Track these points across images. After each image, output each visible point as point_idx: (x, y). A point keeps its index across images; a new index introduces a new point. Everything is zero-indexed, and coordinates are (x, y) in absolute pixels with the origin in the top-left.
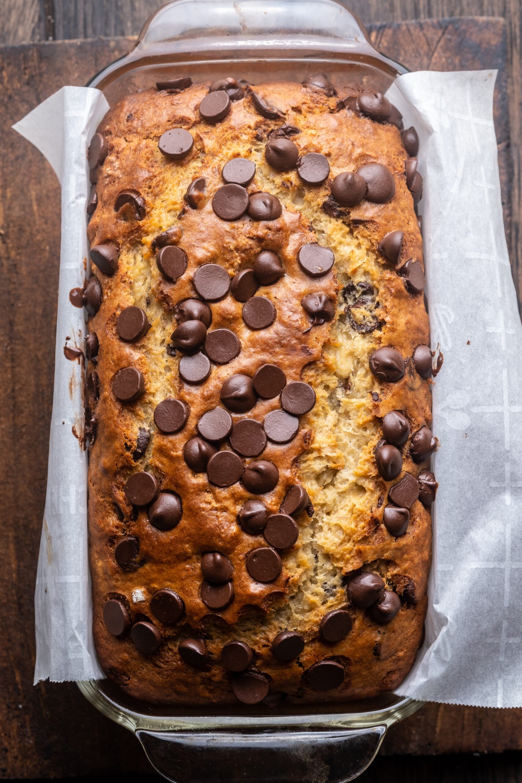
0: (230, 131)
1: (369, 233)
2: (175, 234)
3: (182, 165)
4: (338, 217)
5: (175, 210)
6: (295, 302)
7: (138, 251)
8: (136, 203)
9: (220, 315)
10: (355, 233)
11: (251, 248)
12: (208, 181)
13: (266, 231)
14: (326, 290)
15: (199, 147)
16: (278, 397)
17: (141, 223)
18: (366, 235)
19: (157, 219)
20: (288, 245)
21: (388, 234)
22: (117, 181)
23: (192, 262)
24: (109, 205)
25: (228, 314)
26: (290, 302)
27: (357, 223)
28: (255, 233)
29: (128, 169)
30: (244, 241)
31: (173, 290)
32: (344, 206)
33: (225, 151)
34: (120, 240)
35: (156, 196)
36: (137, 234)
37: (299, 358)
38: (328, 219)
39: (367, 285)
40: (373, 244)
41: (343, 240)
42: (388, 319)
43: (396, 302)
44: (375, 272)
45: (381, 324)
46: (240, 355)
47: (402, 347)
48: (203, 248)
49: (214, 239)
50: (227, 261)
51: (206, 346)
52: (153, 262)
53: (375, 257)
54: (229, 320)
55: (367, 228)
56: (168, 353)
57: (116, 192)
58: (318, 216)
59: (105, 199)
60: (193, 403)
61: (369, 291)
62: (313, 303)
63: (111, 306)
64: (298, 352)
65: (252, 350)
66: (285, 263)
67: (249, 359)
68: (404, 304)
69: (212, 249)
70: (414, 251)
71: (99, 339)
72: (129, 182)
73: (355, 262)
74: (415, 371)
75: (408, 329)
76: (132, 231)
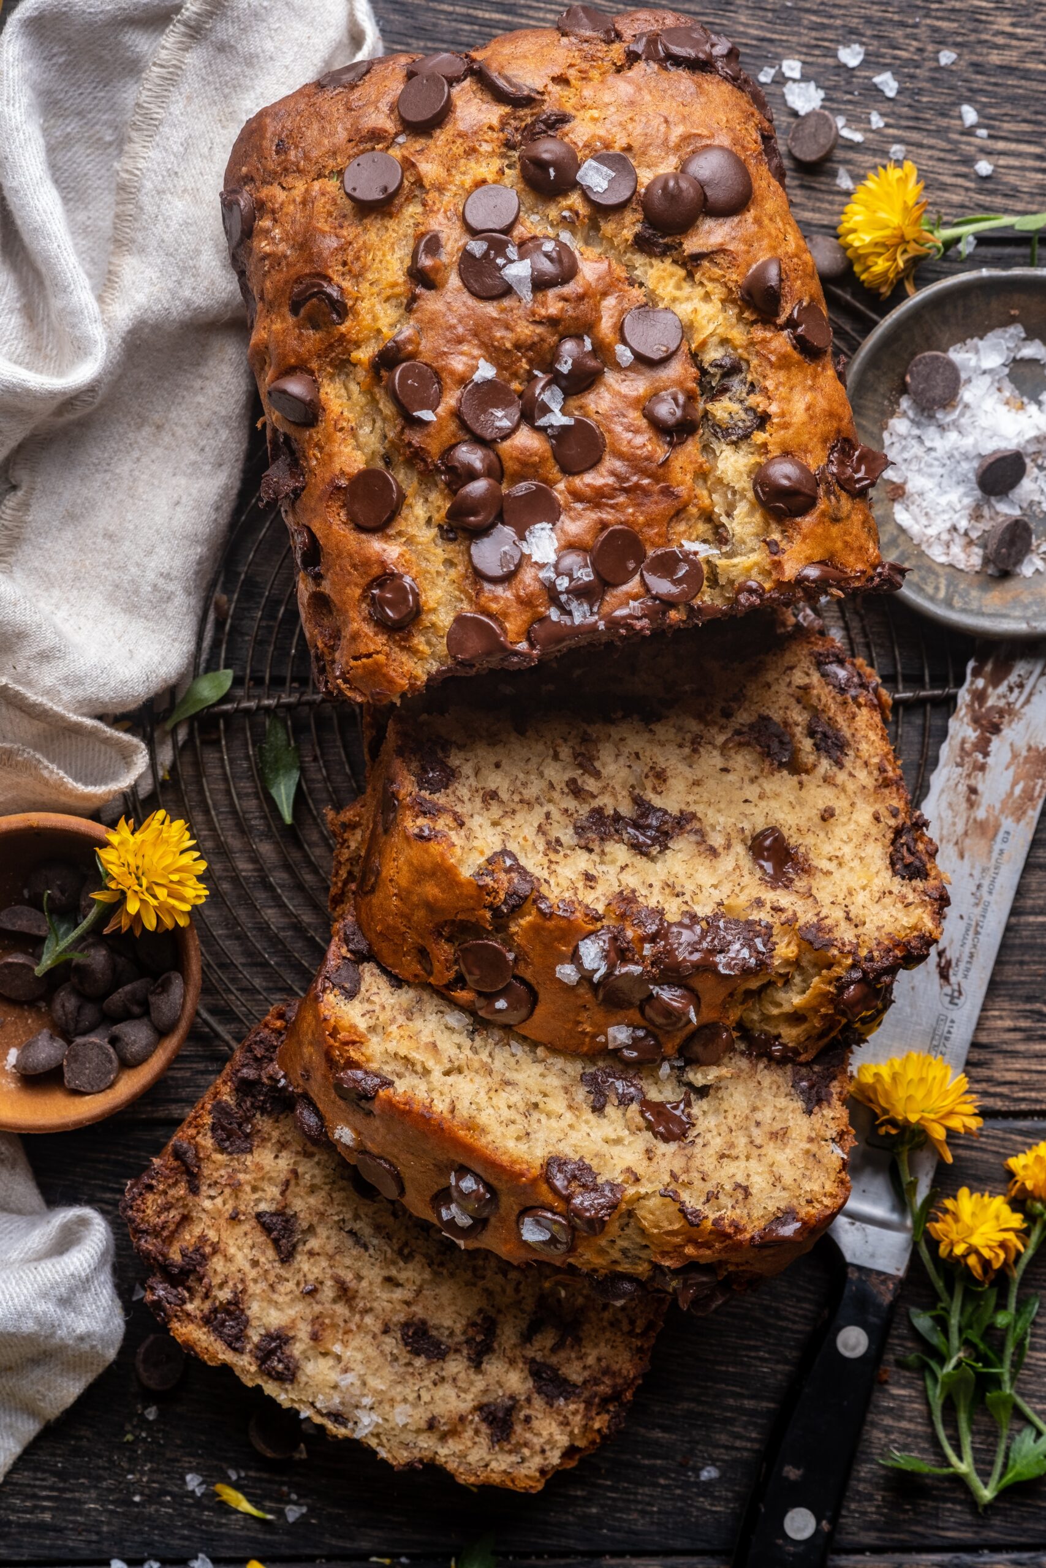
0: (459, 141)
1: (721, 272)
2: (409, 340)
3: (391, 216)
4: (662, 255)
5: (397, 296)
6: (634, 416)
7: (348, 375)
8: (329, 296)
9: (518, 459)
10: (698, 276)
11: (542, 340)
12: (443, 236)
13: (561, 304)
14: (680, 383)
15: (412, 180)
16: (637, 578)
17: (343, 328)
18: (716, 276)
19: (369, 317)
20: (600, 318)
21: (754, 266)
22: (284, 263)
23: (448, 381)
24: (280, 306)
25: (531, 455)
26: (624, 416)
27: (697, 258)
28: (543, 312)
29: (300, 239)
30: (526, 331)
31: (429, 435)
32: (670, 235)
33: (458, 179)
34: (314, 365)
35: (357, 277)
36: (341, 349)
37: (658, 506)
38: (648, 260)
39: (727, 362)
40: (730, 290)
41: (678, 293)
42: (773, 409)
43: (782, 375)
44: (738, 335)
45: (763, 420)
46: (562, 518)
47: (806, 451)
48: (462, 353)
49: (476, 335)
50: (506, 369)
51: (506, 517)
52: (379, 393)
53: (736, 311)
54: (534, 465)
55: (717, 264)
56: (442, 537)
57: (286, 282)
58: (629, 260)
59: (269, 296)
60: (506, 615)
61: (733, 370)
62: (665, 410)
63: (327, 475)
64: (655, 498)
65: (579, 506)
66: (602, 350)
67: (578, 523)
68: (797, 377)
69: (476, 352)
70: (803, 285)
71: (318, 535)
72: (305, 262)
73: (703, 328)
74: (837, 488)
75: (811, 418)
76: (331, 345)
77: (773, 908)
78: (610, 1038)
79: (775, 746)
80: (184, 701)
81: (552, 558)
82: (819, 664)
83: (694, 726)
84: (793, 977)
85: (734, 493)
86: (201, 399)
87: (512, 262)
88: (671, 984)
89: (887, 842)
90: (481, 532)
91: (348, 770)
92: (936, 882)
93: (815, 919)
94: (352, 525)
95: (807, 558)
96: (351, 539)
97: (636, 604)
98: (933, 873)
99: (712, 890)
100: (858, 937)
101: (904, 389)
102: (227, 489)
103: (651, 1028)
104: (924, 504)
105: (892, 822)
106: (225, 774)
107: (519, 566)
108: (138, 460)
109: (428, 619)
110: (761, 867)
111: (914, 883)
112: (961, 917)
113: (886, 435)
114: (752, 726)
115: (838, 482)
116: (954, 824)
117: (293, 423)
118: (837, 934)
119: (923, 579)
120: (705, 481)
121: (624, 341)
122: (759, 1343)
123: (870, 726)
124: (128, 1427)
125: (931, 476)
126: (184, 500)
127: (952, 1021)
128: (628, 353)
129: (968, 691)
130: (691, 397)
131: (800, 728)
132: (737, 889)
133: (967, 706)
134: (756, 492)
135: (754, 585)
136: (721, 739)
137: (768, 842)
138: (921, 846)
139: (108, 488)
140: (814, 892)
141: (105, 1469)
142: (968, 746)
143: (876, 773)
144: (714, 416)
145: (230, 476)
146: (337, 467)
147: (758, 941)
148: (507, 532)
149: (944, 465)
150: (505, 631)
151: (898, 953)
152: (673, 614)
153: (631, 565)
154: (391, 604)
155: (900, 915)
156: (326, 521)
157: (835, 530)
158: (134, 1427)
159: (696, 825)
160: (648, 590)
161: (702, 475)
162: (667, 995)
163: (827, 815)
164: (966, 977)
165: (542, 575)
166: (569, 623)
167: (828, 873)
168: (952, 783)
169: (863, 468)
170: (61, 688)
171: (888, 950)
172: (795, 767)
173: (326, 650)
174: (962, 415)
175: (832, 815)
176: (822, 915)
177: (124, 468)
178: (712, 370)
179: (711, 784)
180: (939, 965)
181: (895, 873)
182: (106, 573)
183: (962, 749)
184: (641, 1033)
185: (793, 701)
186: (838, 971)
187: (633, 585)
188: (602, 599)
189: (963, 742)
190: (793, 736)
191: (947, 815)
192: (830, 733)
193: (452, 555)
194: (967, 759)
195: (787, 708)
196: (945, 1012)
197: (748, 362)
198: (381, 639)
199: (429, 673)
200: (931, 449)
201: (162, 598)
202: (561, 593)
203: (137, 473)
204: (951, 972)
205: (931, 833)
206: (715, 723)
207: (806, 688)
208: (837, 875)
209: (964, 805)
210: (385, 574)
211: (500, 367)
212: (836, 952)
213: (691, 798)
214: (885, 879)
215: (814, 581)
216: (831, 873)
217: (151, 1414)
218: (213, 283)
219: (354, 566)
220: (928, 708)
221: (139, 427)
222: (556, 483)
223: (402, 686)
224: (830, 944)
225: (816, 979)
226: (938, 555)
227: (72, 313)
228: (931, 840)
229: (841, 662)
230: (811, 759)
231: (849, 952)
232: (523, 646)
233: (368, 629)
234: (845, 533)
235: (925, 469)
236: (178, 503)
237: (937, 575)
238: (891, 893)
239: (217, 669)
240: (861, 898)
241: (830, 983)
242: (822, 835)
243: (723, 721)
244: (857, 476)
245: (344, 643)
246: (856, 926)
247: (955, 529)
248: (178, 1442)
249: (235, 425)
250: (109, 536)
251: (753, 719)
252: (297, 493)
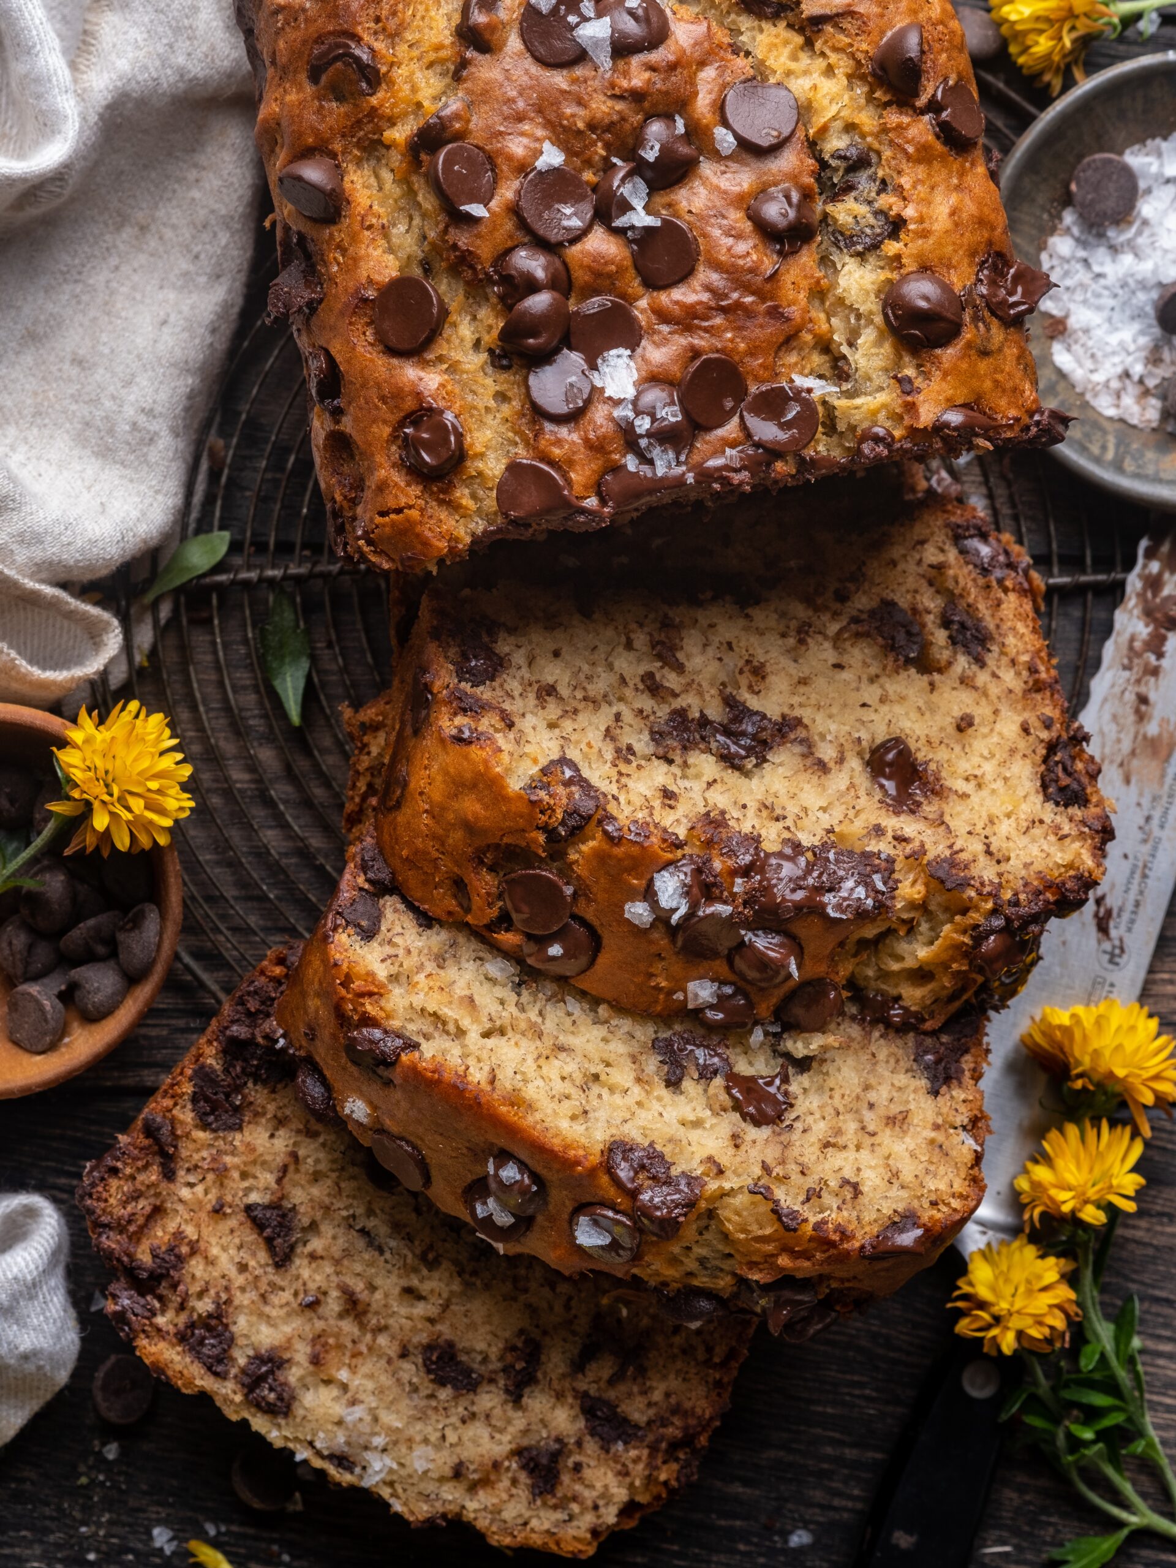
1: (847, 40)
2: (457, 116)
4: (775, 17)
5: (442, 61)
6: (736, 217)
7: (379, 160)
8: (357, 60)
9: (589, 268)
10: (818, 45)
11: (623, 119)
13: (647, 75)
14: (794, 177)
16: (736, 420)
17: (374, 101)
18: (840, 45)
19: (407, 87)
20: (696, 94)
21: (889, 34)
22: (302, 18)
23: (505, 168)
24: (295, 72)
25: (606, 263)
26: (724, 217)
27: (818, 21)
28: (625, 84)
30: (603, 107)
31: (478, 236)
34: (337, 146)
35: (393, 36)
36: (370, 127)
37: (765, 331)
38: (756, 23)
39: (853, 152)
40: (858, 63)
41: (793, 65)
42: (910, 212)
43: (921, 171)
44: (867, 119)
45: (896, 226)
46: (644, 343)
47: (949, 266)
48: (523, 134)
49: (540, 111)
50: (577, 154)
51: (573, 341)
52: (418, 182)
53: (866, 89)
54: (610, 276)
55: (843, 30)
56: (493, 365)
57: (304, 42)
58: (734, 22)
59: (283, 59)
60: (571, 463)
61: (859, 163)
62: (775, 211)
63: (351, 284)
64: (761, 320)
65: (665, 329)
66: (697, 134)
67: (664, 350)
68: (940, 175)
69: (540, 133)
70: (949, 59)
71: (339, 359)
72: (329, 16)
73: (824, 109)
74: (987, 314)
75: (956, 225)
76: (359, 122)
77: (895, 838)
78: (690, 996)
79: (901, 637)
80: (168, 569)
81: (630, 392)
82: (958, 537)
83: (801, 611)
84: (919, 924)
85: (859, 317)
86: (196, 194)
87: (587, 20)
88: (768, 930)
89: (1038, 759)
90: (543, 358)
91: (370, 659)
92: (1098, 810)
93: (948, 853)
94: (381, 348)
95: (948, 400)
96: (379, 365)
97: (734, 452)
98: (1094, 799)
99: (820, 814)
100: (1000, 875)
101: (1067, 200)
102: (226, 306)
103: (740, 983)
104: (1090, 343)
105: (1045, 735)
106: (217, 661)
107: (588, 402)
108: (117, 268)
109: (474, 466)
110: (882, 786)
111: (1070, 810)
112: (1126, 856)
113: (1044, 256)
114: (872, 613)
115: (988, 305)
116: (1119, 741)
117: (310, 218)
118: (974, 871)
119: (1087, 435)
120: (823, 302)
121: (725, 123)
122: (865, 1379)
123: (1018, 616)
124: (82, 1468)
125: (1099, 308)
126: (173, 318)
127: (1112, 985)
128: (731, 138)
129: (1140, 576)
130: (807, 196)
131: (931, 617)
132: (851, 813)
133: (1138, 595)
134: (886, 315)
135: (881, 432)
136: (833, 628)
137: (890, 756)
138: (1079, 766)
139: (79, 303)
140: (947, 818)
141: (52, 1519)
142: (1137, 645)
143: (1025, 673)
144: (835, 220)
145: (230, 291)
146: (363, 274)
147: (877, 879)
148: (574, 359)
149: (1115, 296)
150: (569, 482)
151: (1049, 896)
152: (779, 466)
153: (729, 404)
154: (429, 447)
155: (1052, 850)
156: (348, 341)
157: (983, 366)
158: (90, 1468)
159: (801, 733)
160: (749, 435)
161: (819, 293)
162: (762, 942)
163: (965, 724)
164: (1129, 930)
165: (618, 413)
166: (649, 475)
167: (965, 796)
168: (1117, 690)
169: (1020, 289)
170: (14, 547)
171: (1038, 893)
172: (925, 665)
173: (345, 504)
174: (1139, 233)
175: (971, 724)
176: (956, 848)
177: (99, 278)
178: (834, 163)
179: (820, 682)
180: (1096, 915)
181: (1047, 798)
182: (74, 407)
183: (1131, 648)
184: (728, 990)
185: (924, 583)
186: (975, 917)
187: (730, 429)
188: (692, 445)
189: (1132, 639)
190: (923, 626)
191: (1111, 729)
192: (969, 623)
193: (505, 386)
194: (1136, 661)
195: (916, 591)
196: (1103, 973)
197: (879, 154)
198: (415, 490)
199: (473, 534)
200: (1099, 276)
201: (142, 439)
202: (641, 436)
203: (114, 285)
204: (1112, 924)
205: (1092, 749)
206: (826, 608)
207: (940, 568)
208: (975, 799)
209: (1132, 718)
210: (422, 408)
211: (569, 152)
212: (973, 894)
213: (795, 700)
214: (1034, 805)
215: (956, 429)
216: (968, 796)
217: (111, 1452)
218: (213, 48)
219: (383, 399)
220: (1090, 596)
221: (119, 228)
222: (636, 300)
223: (440, 549)
224: (966, 883)
225: (947, 928)
226: (1106, 407)
227: (37, 80)
228: (1092, 758)
229: (984, 537)
230: (946, 655)
231: (990, 894)
232: (592, 502)
233: (398, 478)
234: (995, 371)
235: (1092, 300)
236: (164, 322)
237: (1105, 432)
238: (1041, 822)
239: (210, 530)
240: (1005, 827)
241: (964, 932)
242: (958, 749)
243: (837, 606)
244: (1012, 299)
245: (368, 494)
246: (999, 862)
247: (1126, 375)
248: (144, 1487)
249: (238, 226)
250: (78, 362)
251: (874, 604)
252: (313, 307)
